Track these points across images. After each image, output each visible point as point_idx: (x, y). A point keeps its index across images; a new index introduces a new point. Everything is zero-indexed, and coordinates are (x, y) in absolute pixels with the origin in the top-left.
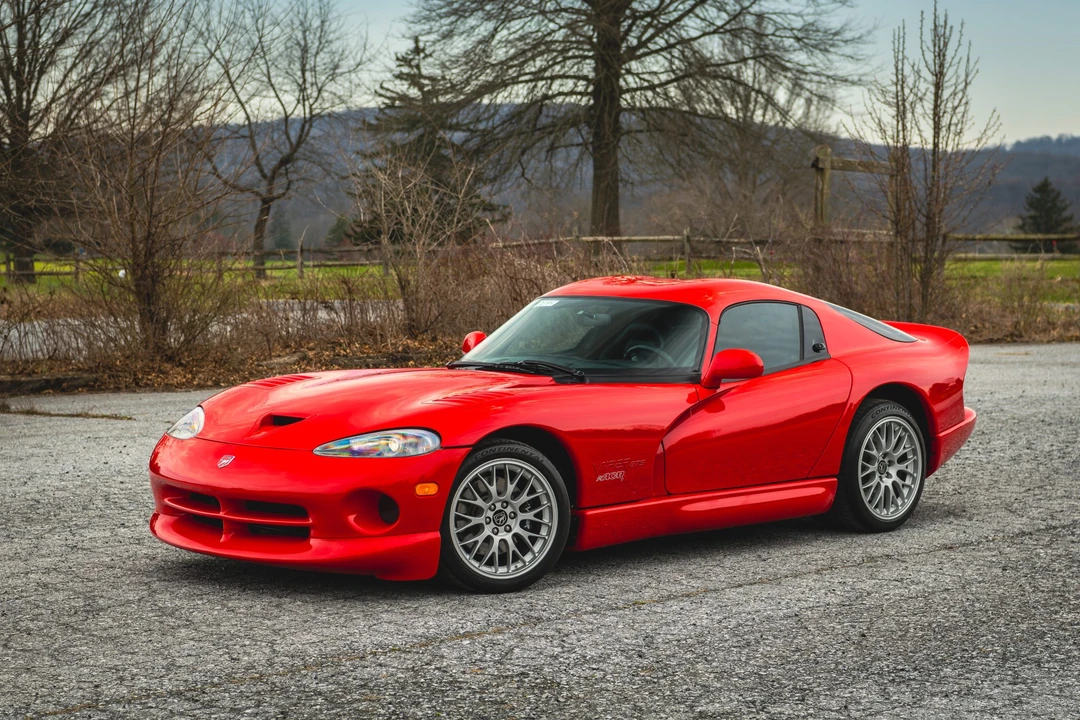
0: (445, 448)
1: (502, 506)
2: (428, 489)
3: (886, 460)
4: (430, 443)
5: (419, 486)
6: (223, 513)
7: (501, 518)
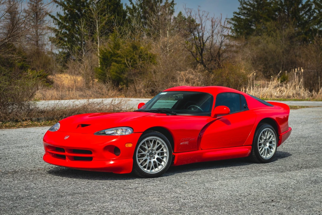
0: (134, 133)
1: (151, 151)
2: (130, 145)
3: (266, 141)
4: (130, 131)
5: (126, 144)
6: (66, 153)
7: (151, 155)
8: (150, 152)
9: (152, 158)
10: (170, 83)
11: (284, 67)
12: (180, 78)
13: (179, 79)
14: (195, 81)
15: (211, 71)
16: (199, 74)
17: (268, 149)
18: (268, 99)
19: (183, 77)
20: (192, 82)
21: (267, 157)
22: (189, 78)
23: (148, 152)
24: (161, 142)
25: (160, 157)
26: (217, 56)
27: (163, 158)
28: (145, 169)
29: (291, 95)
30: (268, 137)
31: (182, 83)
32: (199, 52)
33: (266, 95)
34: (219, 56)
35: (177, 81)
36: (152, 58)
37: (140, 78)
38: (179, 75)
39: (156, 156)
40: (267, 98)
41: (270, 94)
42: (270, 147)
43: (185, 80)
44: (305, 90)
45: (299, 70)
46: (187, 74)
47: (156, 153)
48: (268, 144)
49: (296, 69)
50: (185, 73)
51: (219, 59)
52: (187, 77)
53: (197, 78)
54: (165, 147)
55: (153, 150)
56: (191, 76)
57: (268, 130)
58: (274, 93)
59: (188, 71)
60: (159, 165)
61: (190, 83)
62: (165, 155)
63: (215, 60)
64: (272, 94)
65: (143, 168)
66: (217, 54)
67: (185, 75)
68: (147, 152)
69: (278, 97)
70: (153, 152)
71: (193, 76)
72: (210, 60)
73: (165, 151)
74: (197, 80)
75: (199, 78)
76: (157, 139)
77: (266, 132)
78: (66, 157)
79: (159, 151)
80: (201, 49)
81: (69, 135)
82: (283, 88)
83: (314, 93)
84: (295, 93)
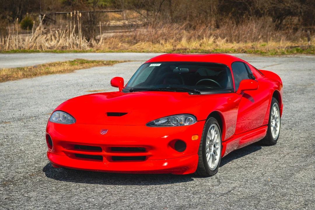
0: (198, 121)
2: (195, 138)
5: (192, 137)
7: (210, 148)
9: (210, 151)
11: (22, 7)
17: (275, 127)
18: (39, 51)
25: (215, 149)
29: (67, 45)
30: (274, 114)
33: (34, 46)
40: (37, 50)
41: (40, 45)
42: (276, 125)
45: (75, 14)
47: (212, 144)
48: (274, 122)
49: (71, 13)
55: (211, 141)
57: (275, 105)
58: (45, 43)
62: (218, 146)
64: (43, 45)
69: (50, 48)
77: (274, 108)
78: (103, 157)
82: (50, 36)
83: (94, 42)
84: (70, 42)
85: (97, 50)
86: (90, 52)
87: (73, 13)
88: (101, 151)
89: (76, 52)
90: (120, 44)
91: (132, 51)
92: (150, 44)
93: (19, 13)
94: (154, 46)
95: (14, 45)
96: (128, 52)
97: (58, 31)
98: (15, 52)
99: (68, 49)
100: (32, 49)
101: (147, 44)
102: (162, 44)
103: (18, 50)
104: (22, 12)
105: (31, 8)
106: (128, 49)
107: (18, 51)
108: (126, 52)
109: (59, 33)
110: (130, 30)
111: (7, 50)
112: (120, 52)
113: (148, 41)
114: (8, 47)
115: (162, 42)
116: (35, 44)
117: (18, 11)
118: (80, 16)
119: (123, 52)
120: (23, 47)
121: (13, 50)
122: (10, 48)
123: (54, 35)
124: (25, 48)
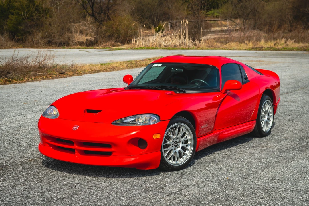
0: (162, 121)
2: (157, 136)
4: (156, 119)
5: (154, 135)
6: (76, 147)
7: (176, 145)
8: (175, 140)
9: (177, 147)
10: (66, 34)
12: (75, 30)
13: (73, 30)
14: (89, 32)
15: (101, 22)
16: (91, 25)
17: (267, 121)
19: (77, 29)
20: (86, 33)
21: (267, 130)
22: (82, 29)
23: (173, 142)
24: (186, 128)
25: (185, 145)
26: (106, 9)
27: (187, 146)
28: (171, 161)
29: (178, 44)
30: (267, 110)
31: (77, 34)
32: (90, 6)
33: (155, 44)
34: (108, 9)
35: (71, 32)
36: (46, 11)
37: (37, 30)
38: (74, 26)
39: (181, 145)
40: (156, 48)
41: (159, 44)
42: (268, 119)
43: (79, 32)
44: (189, 40)
46: (80, 26)
47: (180, 141)
48: (266, 117)
49: (181, 21)
50: (79, 25)
51: (108, 12)
52: (81, 28)
53: (90, 29)
54: (189, 133)
55: (177, 138)
56: (85, 28)
57: (267, 101)
58: (162, 43)
59: (81, 24)
60: (184, 154)
61: (84, 34)
62: (189, 142)
63: (105, 13)
64: (161, 44)
65: (168, 160)
66: (107, 8)
67: (78, 26)
68: (171, 141)
69: (166, 46)
70: (178, 141)
71: (86, 28)
72: (100, 12)
73: (189, 138)
74: (90, 32)
75: (92, 29)
76: (181, 125)
77: (265, 104)
78: (76, 151)
79: (184, 139)
80: (92, 3)
81: (78, 125)
82: (168, 38)
83: (197, 42)
84: (180, 42)
85: (198, 48)
86: (192, 49)
87: (183, 22)
88: (73, 145)
89: (183, 49)
90: (215, 43)
91: (222, 49)
92: (238, 43)
93: (156, 21)
94: (240, 45)
95: (142, 44)
96: (220, 49)
97: (174, 34)
98: (141, 49)
99: (178, 47)
100: (154, 47)
101: (235, 44)
102: (246, 44)
103: (144, 47)
104: (158, 21)
105: (164, 18)
106: (220, 47)
107: (143, 49)
108: (218, 49)
109: (174, 35)
110: (226, 34)
111: (137, 47)
112: (214, 49)
113: (236, 41)
114: (138, 45)
115: (247, 42)
116: (156, 44)
117: (156, 20)
118: (187, 23)
119: (216, 49)
120: (148, 45)
121: (141, 48)
122: (139, 46)
123: (171, 37)
124: (149, 46)
